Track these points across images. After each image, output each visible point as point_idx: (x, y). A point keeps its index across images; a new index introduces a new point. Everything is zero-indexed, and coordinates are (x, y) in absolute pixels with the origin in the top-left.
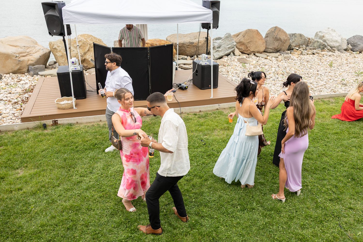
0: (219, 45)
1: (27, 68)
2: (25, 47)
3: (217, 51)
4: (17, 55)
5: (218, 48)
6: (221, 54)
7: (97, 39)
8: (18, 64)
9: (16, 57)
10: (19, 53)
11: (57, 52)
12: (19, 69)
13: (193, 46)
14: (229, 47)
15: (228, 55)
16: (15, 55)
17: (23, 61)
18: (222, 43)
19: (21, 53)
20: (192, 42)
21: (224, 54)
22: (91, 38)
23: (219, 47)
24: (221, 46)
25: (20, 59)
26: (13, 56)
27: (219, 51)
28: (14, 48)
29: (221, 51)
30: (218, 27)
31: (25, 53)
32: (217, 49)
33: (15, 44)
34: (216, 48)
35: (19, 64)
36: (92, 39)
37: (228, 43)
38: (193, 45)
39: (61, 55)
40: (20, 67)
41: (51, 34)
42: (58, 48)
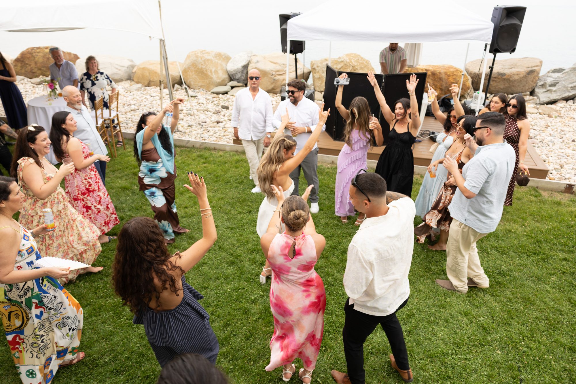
0: (554, 82)
1: (280, 89)
2: (284, 64)
3: (548, 91)
4: (274, 73)
5: (551, 86)
6: (554, 96)
7: (364, 60)
8: (272, 83)
9: (273, 75)
10: (276, 71)
11: (315, 73)
12: (273, 89)
13: (504, 79)
14: (574, 87)
15: (567, 99)
16: (271, 72)
17: (277, 81)
18: (562, 79)
19: (278, 71)
20: (502, 72)
21: (561, 97)
22: (357, 58)
23: (554, 85)
24: (558, 83)
25: (275, 78)
26: (270, 73)
27: (552, 91)
28: (274, 65)
29: (555, 91)
30: (514, 50)
31: (282, 71)
32: (549, 88)
33: (275, 61)
34: (547, 86)
35: (273, 82)
36: (358, 59)
37: (573, 80)
38: (504, 77)
39: (318, 76)
40: (275, 86)
41: (284, 50)
42: (317, 68)
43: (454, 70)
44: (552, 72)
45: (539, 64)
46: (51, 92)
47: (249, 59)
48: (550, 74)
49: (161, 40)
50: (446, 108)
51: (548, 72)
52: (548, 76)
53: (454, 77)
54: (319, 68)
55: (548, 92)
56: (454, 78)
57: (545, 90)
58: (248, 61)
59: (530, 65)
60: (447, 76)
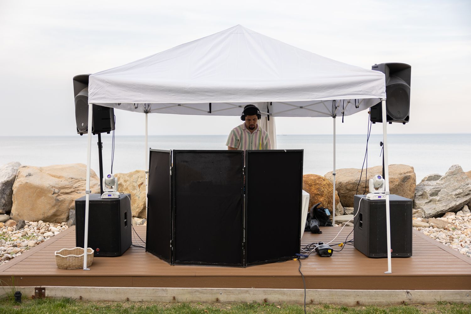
0: (435, 190)
1: (67, 214)
2: (72, 178)
3: (430, 201)
4: (56, 191)
5: (432, 195)
6: (440, 207)
8: (53, 206)
9: (54, 193)
10: (60, 188)
12: (55, 215)
14: (459, 194)
15: (455, 210)
16: (53, 189)
17: (63, 201)
18: (442, 186)
19: (64, 188)
21: (448, 208)
23: (435, 193)
24: (440, 191)
25: (58, 198)
26: (49, 191)
27: (436, 201)
28: (56, 180)
29: (439, 201)
30: (407, 119)
31: (70, 188)
32: (431, 198)
33: (59, 174)
34: (428, 195)
35: (55, 205)
37: (455, 186)
40: (57, 211)
42: (124, 184)
43: (315, 178)
44: (427, 180)
45: (411, 170)
47: (15, 174)
48: (426, 183)
50: (320, 221)
51: (423, 181)
52: (424, 185)
53: (317, 186)
54: (128, 183)
55: (432, 203)
56: (318, 189)
57: (428, 201)
58: (13, 176)
59: (402, 172)
60: (307, 185)
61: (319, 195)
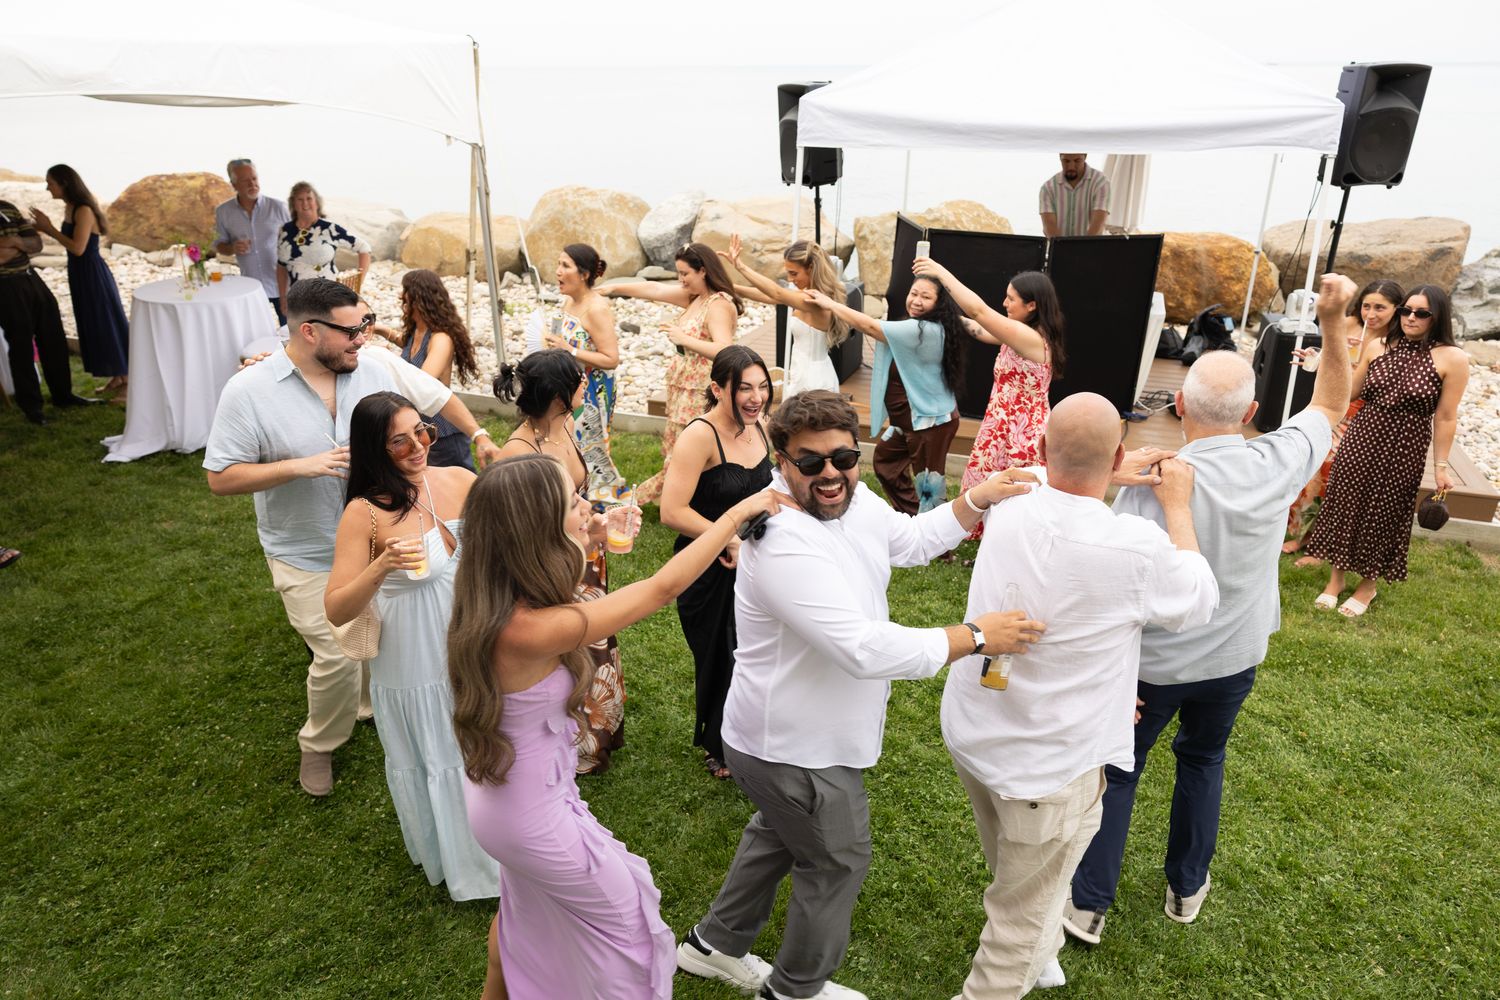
2: (785, 225)
3: (1486, 304)
4: (759, 247)
7: (993, 218)
9: (755, 251)
10: (765, 242)
11: (866, 249)
13: (1367, 271)
16: (752, 244)
17: (767, 266)
19: (770, 242)
20: (1361, 253)
22: (975, 214)
25: (762, 259)
27: (1497, 305)
28: (758, 227)
32: (1491, 297)
33: (763, 216)
34: (1486, 290)
36: (978, 216)
38: (1368, 266)
39: (874, 258)
41: (788, 178)
42: (870, 237)
43: (1233, 245)
44: (1496, 256)
45: (1461, 233)
46: (191, 268)
47: (695, 212)
48: (1492, 261)
49: (475, 146)
50: (1210, 339)
51: (1487, 256)
52: (1486, 267)
53: (1233, 262)
54: (877, 236)
55: (1489, 307)
56: (1232, 268)
57: (1481, 303)
58: (693, 217)
59: (1437, 237)
60: (1212, 260)
61: (1232, 279)
